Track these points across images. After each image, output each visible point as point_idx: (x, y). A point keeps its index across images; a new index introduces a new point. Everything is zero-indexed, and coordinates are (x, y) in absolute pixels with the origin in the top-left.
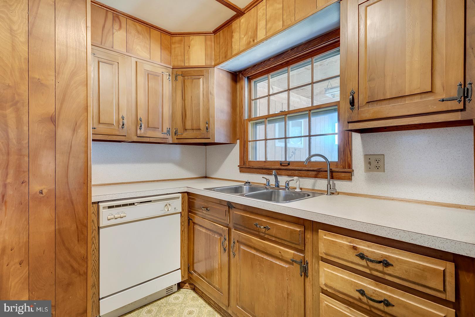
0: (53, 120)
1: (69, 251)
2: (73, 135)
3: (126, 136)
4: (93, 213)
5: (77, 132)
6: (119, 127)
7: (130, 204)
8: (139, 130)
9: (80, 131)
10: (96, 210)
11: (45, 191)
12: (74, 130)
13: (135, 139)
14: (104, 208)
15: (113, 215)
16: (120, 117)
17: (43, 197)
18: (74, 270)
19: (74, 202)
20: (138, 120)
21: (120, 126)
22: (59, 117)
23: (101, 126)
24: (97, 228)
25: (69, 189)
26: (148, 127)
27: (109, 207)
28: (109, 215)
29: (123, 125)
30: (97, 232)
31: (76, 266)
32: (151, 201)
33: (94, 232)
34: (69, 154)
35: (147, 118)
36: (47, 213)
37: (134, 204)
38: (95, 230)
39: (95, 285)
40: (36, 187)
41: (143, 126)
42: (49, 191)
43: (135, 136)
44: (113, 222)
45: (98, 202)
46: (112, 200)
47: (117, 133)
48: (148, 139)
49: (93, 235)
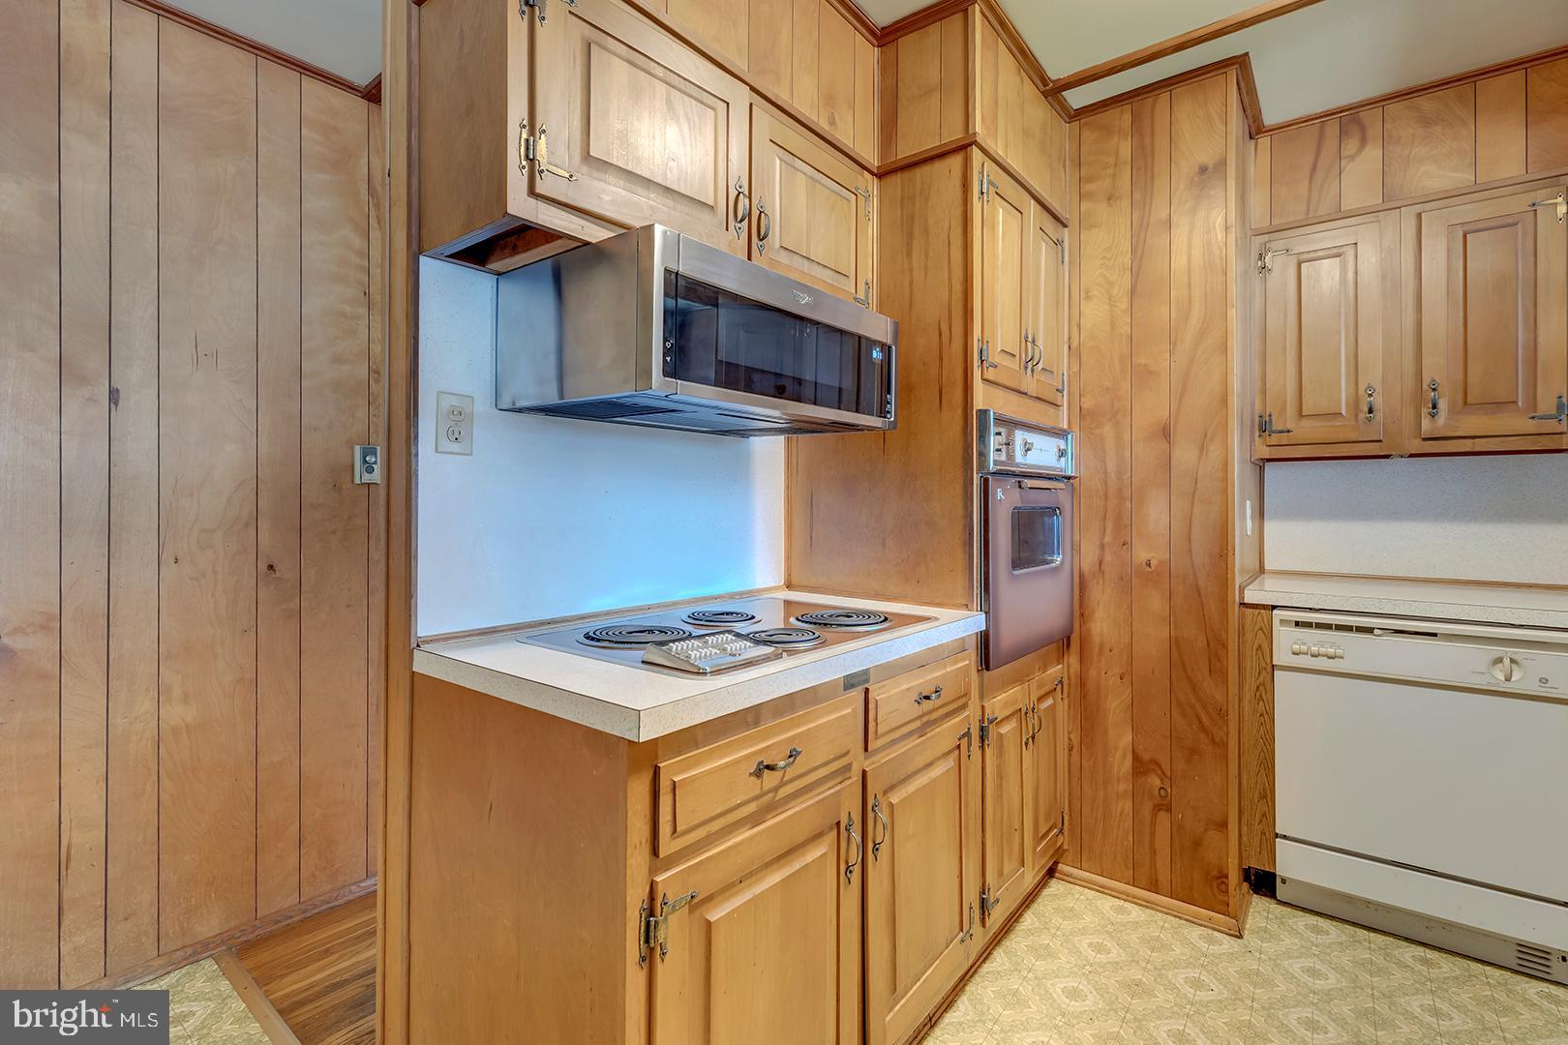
0: (1166, 433)
1: (1194, 687)
2: (1200, 458)
3: (1381, 441)
4: (1261, 629)
5: (1207, 451)
6: (1357, 419)
7: (1361, 630)
8: (1427, 420)
9: (1212, 448)
10: (1266, 623)
11: (1154, 563)
12: (1202, 448)
13: (1417, 446)
14: (1283, 622)
15: (1305, 644)
16: (1361, 391)
17: (1151, 573)
18: (1203, 729)
19: (1203, 593)
20: (1425, 386)
21: (1362, 416)
22: (1175, 425)
23: (1305, 423)
24: (1270, 665)
25: (1193, 564)
26: (1465, 403)
27: (1297, 624)
28: (1296, 643)
29: (1370, 411)
30: (1270, 675)
31: (1206, 720)
32: (1435, 635)
33: (1264, 673)
34: (1193, 496)
35: (1460, 377)
36: (1156, 603)
37: (1369, 630)
38: (1265, 669)
39: (1265, 797)
40: (1141, 554)
41: (1443, 405)
42: (1161, 562)
43: (1415, 437)
44: (1305, 661)
45: (1274, 607)
46: (1311, 609)
47: (1353, 436)
48: (1470, 441)
49: (1261, 679)
